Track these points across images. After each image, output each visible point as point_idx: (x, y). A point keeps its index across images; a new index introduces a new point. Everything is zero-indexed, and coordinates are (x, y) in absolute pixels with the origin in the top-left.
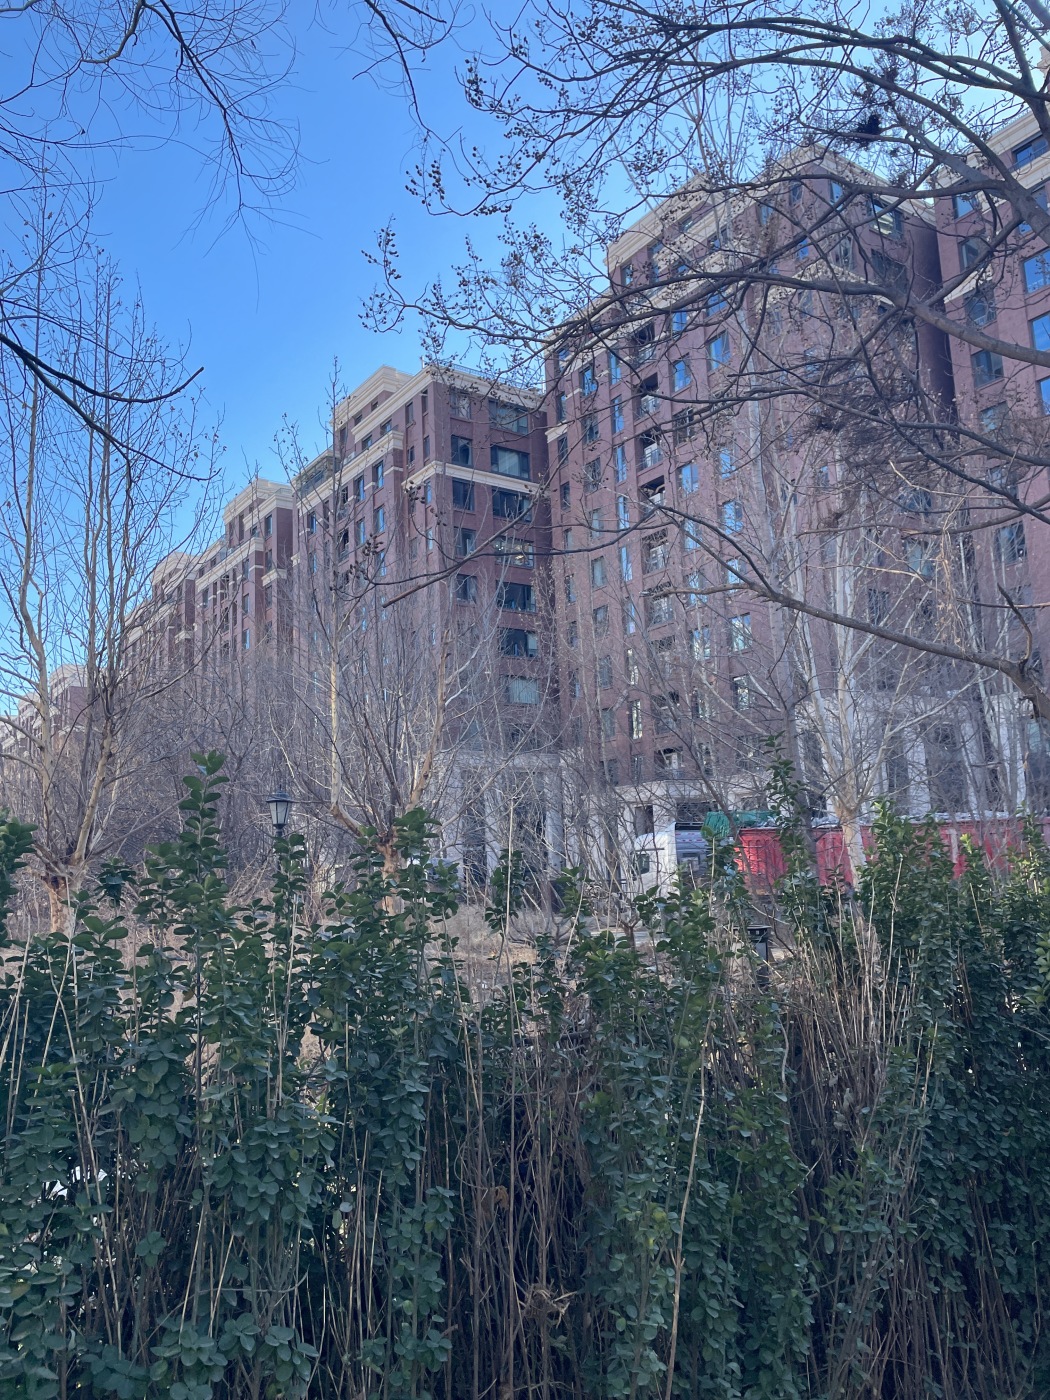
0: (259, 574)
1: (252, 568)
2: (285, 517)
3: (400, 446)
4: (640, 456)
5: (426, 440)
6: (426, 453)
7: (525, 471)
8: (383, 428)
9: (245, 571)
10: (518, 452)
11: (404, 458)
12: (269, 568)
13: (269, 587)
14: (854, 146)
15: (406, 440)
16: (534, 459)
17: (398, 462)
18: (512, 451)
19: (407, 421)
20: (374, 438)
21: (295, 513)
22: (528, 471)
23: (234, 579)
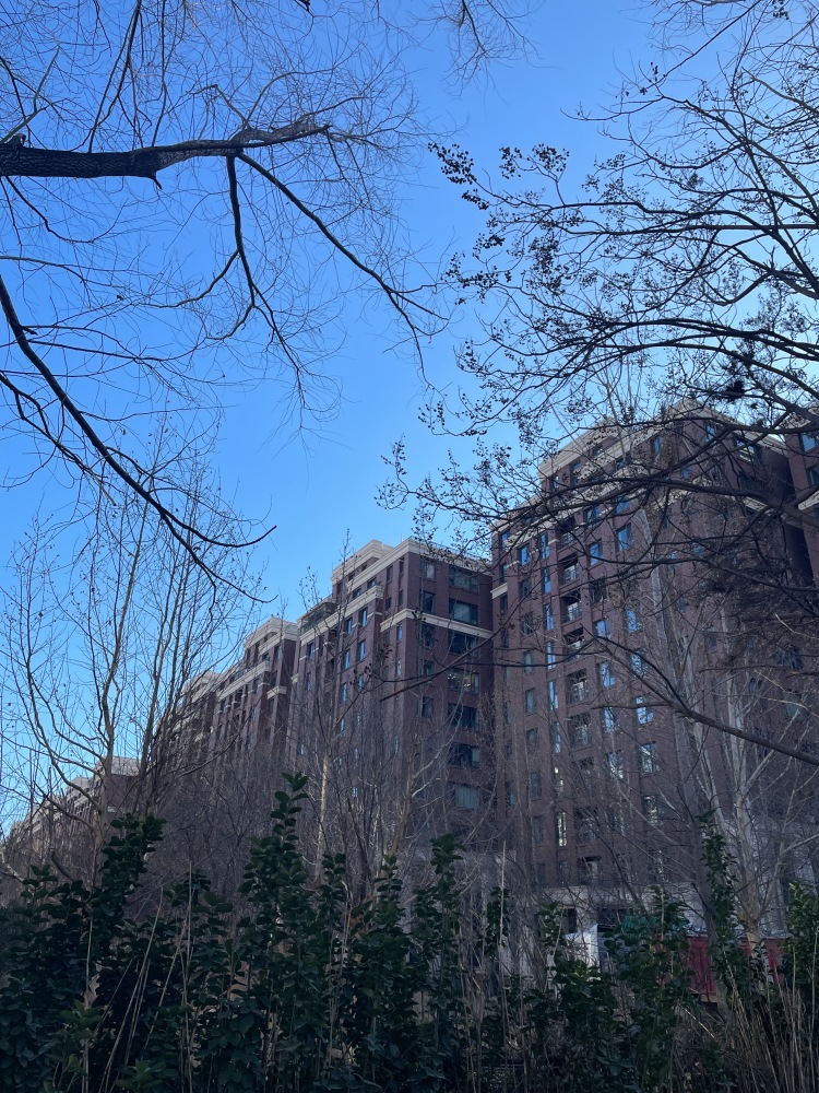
0: (266, 689)
1: (261, 684)
2: (289, 647)
3: (381, 596)
4: (564, 612)
5: (401, 593)
6: (400, 602)
7: (473, 619)
8: (369, 583)
9: (255, 687)
10: (469, 605)
11: (383, 606)
12: (273, 686)
13: (272, 699)
14: (724, 401)
15: (386, 593)
16: (482, 611)
17: (378, 609)
18: (465, 603)
19: (388, 579)
20: (362, 591)
21: (297, 645)
22: (477, 619)
23: (246, 693)
